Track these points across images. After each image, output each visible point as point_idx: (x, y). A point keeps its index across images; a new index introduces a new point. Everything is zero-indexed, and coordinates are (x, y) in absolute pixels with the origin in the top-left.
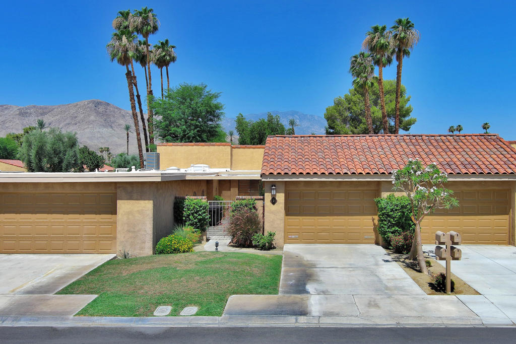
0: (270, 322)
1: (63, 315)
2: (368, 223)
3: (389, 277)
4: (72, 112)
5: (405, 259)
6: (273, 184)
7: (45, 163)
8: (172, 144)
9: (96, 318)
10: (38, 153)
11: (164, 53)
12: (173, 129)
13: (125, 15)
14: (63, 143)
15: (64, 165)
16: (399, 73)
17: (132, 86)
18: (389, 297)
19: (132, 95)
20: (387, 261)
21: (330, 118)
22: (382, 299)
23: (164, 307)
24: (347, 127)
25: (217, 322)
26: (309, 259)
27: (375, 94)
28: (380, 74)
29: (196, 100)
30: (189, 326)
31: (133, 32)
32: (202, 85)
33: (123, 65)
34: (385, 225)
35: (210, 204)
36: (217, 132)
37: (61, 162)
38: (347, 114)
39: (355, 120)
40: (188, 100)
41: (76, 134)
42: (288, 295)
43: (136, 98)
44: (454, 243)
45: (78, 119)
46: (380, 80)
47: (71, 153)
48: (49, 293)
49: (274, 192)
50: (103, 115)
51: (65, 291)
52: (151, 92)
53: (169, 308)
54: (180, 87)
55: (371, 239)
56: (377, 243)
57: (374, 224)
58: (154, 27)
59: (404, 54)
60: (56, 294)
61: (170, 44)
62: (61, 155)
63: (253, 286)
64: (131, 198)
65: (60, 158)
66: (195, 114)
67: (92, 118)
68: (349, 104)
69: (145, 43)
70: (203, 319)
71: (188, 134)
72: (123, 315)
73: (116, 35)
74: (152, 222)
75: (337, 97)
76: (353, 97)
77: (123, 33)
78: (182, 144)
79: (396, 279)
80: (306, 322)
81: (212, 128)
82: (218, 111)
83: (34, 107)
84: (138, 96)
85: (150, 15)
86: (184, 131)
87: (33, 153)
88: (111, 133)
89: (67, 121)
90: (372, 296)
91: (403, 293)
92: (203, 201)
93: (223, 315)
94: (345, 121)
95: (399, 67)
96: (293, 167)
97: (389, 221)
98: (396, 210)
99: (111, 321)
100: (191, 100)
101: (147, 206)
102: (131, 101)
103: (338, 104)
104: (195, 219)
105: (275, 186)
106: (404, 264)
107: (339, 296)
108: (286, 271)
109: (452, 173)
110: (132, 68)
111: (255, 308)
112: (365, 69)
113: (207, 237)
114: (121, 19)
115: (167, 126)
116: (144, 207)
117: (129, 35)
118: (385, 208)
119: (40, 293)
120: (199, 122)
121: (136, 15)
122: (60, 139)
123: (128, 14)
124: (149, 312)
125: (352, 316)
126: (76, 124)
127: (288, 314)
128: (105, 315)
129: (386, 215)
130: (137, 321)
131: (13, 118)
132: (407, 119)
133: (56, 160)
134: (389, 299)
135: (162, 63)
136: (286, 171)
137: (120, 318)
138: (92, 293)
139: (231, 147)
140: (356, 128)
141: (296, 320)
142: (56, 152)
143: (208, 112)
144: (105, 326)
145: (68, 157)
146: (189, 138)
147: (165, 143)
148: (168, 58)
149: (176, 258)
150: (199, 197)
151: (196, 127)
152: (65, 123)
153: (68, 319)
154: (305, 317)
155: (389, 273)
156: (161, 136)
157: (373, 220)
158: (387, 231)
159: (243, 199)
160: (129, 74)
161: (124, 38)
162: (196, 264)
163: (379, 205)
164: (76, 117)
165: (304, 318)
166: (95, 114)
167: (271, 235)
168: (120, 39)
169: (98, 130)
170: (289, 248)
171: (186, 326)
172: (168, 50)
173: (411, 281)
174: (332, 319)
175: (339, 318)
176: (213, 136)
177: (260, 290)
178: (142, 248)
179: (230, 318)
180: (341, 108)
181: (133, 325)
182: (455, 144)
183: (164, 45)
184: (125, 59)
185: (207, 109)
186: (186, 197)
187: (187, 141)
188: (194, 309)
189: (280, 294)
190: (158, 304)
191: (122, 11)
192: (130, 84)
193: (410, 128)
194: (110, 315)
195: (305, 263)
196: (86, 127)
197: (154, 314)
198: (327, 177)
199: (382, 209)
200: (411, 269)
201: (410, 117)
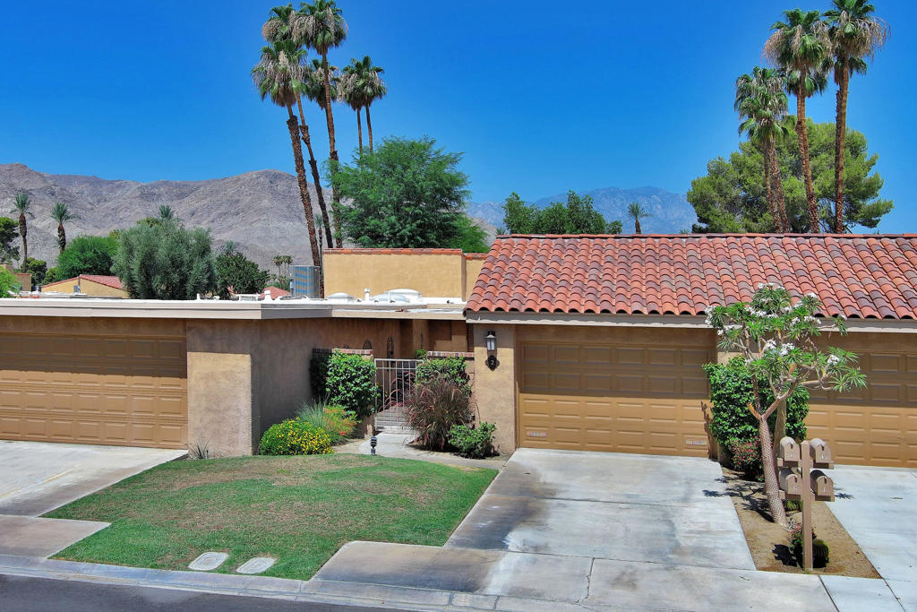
0: (398, 600)
1: (33, 555)
2: (692, 413)
3: (693, 527)
4: (230, 191)
5: (755, 491)
6: (491, 330)
7: (158, 283)
8: (369, 250)
9: (83, 565)
10: (143, 265)
11: (361, 82)
12: (373, 222)
13: (284, 15)
14: (188, 247)
15: (189, 287)
16: (840, 109)
17: (299, 143)
18: (670, 567)
19: (299, 160)
20: (714, 494)
21: (701, 202)
22: (651, 570)
23: (216, 554)
24: (738, 221)
25: (297, 591)
26: (548, 481)
27: (793, 151)
28: (801, 111)
29: (414, 167)
30: (241, 595)
31: (298, 46)
32: (426, 139)
33: (283, 105)
34: (725, 419)
35: (379, 364)
36: (455, 228)
37: (184, 281)
38: (738, 192)
39: (753, 205)
40: (399, 168)
41: (209, 230)
42: (463, 549)
43: (307, 166)
44: (816, 465)
45: (241, 205)
46: (800, 123)
47: (203, 266)
48: (32, 515)
49: (492, 346)
50: (284, 197)
51: (62, 513)
52: (334, 155)
53: (221, 557)
54: (383, 144)
55: (701, 447)
56: (713, 457)
57: (707, 418)
58: (336, 34)
59: (851, 69)
60: (43, 516)
61: (374, 64)
62: (184, 269)
63: (398, 527)
64: (211, 350)
65: (181, 274)
66: (412, 194)
67: (266, 203)
68: (740, 172)
69: (324, 65)
70: (273, 583)
71: (398, 232)
72: (132, 564)
73: (267, 50)
74: (250, 394)
75: (714, 158)
76: (747, 158)
77: (279, 48)
78: (387, 250)
79: (708, 532)
80: (468, 604)
81: (446, 219)
82: (458, 189)
83: (166, 183)
84: (313, 163)
85: (330, 11)
86: (392, 226)
87: (135, 265)
88: (298, 230)
89: (223, 209)
90: (634, 564)
91: (706, 562)
92: (366, 358)
93: (313, 579)
94: (732, 206)
95: (841, 96)
96: (532, 296)
97: (733, 413)
98: (747, 390)
99: (109, 573)
100: (405, 168)
101: (239, 366)
102: (297, 171)
103: (717, 171)
104: (348, 392)
105: (494, 334)
106: (748, 502)
107: (563, 558)
108: (488, 502)
109: (856, 316)
110: (301, 110)
111: (382, 570)
112: (767, 101)
113: (374, 427)
114: (277, 21)
115: (361, 217)
116: (234, 367)
117: (291, 49)
118: (723, 385)
119: (19, 513)
120: (420, 209)
121: (302, 13)
122: (181, 240)
123: (288, 12)
124: (182, 562)
125: (567, 600)
126: (237, 214)
127: (438, 587)
128: (102, 560)
129: (727, 398)
130: (153, 577)
131: (131, 204)
132: (870, 202)
133: (176, 277)
134: (666, 572)
135: (359, 100)
136: (515, 305)
137: (126, 568)
138: (101, 519)
139: (463, 256)
140: (755, 220)
141: (451, 599)
142: (176, 264)
143: (438, 190)
144: (93, 582)
145: (197, 271)
146: (402, 239)
147: (359, 249)
148: (369, 91)
149: (284, 464)
150: (357, 351)
151: (415, 217)
152: (219, 211)
153: (36, 563)
154: (470, 596)
155: (700, 519)
156: (351, 235)
157: (704, 408)
158: (727, 433)
159: (441, 358)
160: (292, 122)
161: (282, 56)
162: (315, 478)
163: (712, 378)
164: (238, 201)
165: (466, 598)
166: (271, 196)
167: (486, 429)
168: (275, 58)
169: (276, 224)
170: (525, 457)
171: (236, 594)
172: (367, 77)
173: (740, 537)
174: (524, 603)
175: (539, 602)
176: (449, 235)
177: (408, 536)
178: (233, 442)
179: (323, 585)
180: (723, 180)
181: (144, 584)
182: (897, 254)
183: (362, 67)
184: (284, 94)
185: (434, 185)
186: (334, 351)
187: (400, 244)
188: (267, 562)
189: (446, 546)
190: (205, 548)
191: (279, 8)
192: (296, 140)
193: (878, 221)
194: (110, 561)
195: (537, 487)
196: (256, 219)
197: (190, 567)
198: (597, 318)
199: (717, 387)
200: (758, 514)
201: (876, 199)
